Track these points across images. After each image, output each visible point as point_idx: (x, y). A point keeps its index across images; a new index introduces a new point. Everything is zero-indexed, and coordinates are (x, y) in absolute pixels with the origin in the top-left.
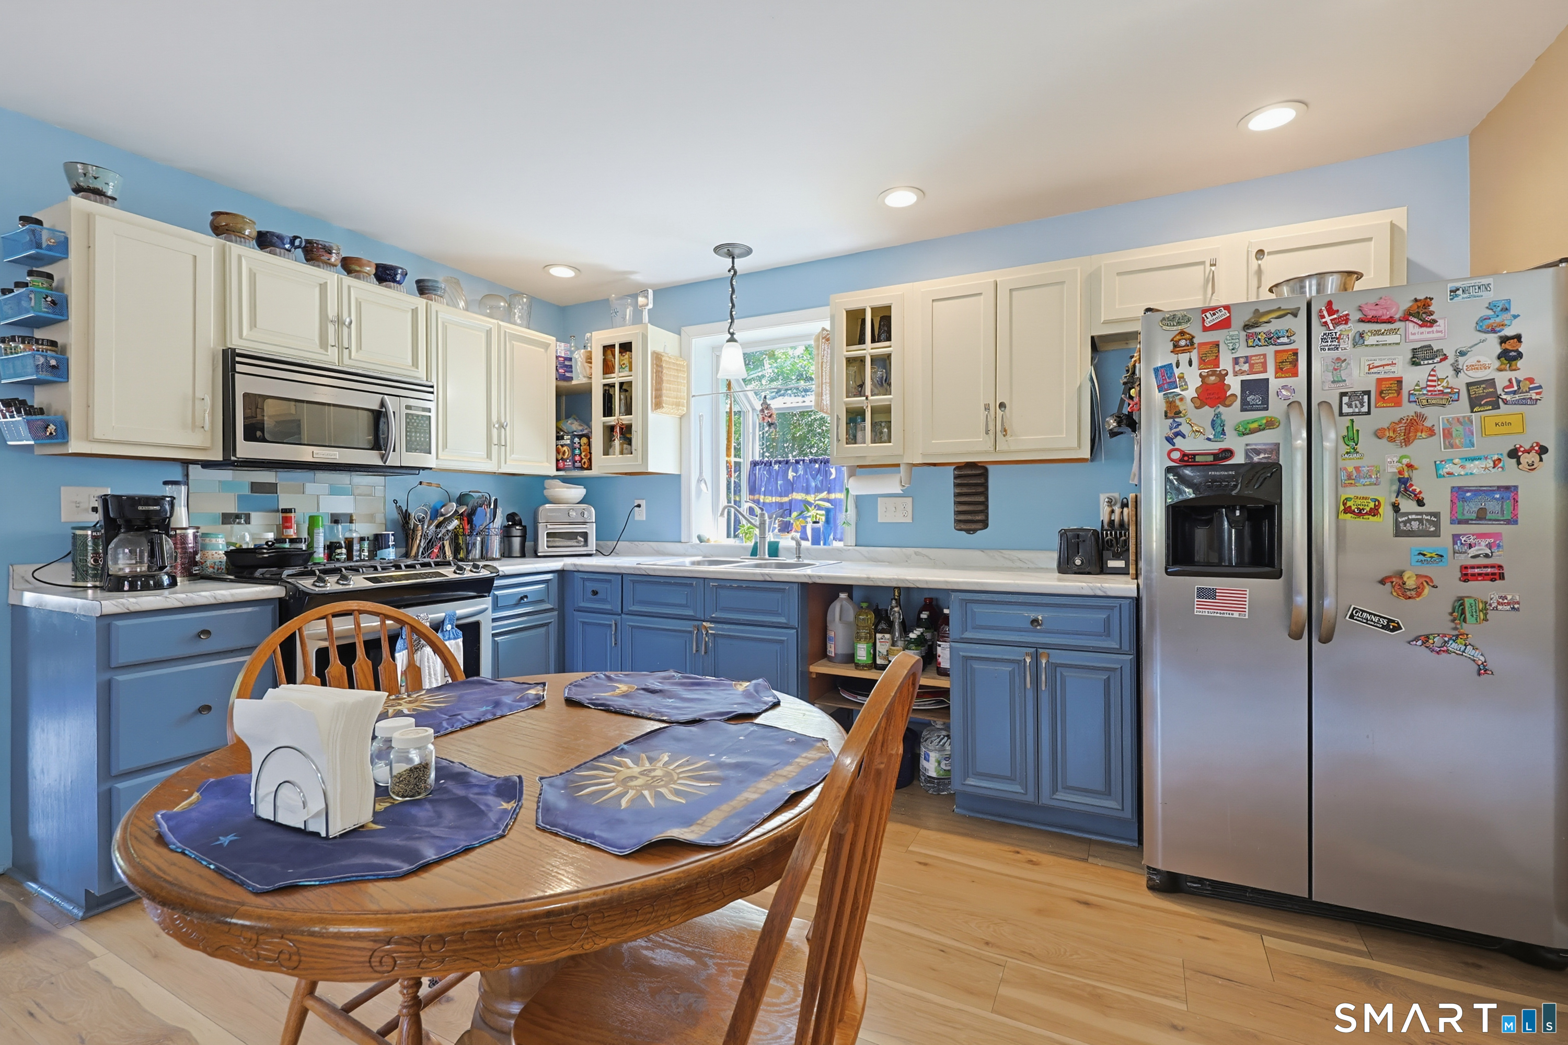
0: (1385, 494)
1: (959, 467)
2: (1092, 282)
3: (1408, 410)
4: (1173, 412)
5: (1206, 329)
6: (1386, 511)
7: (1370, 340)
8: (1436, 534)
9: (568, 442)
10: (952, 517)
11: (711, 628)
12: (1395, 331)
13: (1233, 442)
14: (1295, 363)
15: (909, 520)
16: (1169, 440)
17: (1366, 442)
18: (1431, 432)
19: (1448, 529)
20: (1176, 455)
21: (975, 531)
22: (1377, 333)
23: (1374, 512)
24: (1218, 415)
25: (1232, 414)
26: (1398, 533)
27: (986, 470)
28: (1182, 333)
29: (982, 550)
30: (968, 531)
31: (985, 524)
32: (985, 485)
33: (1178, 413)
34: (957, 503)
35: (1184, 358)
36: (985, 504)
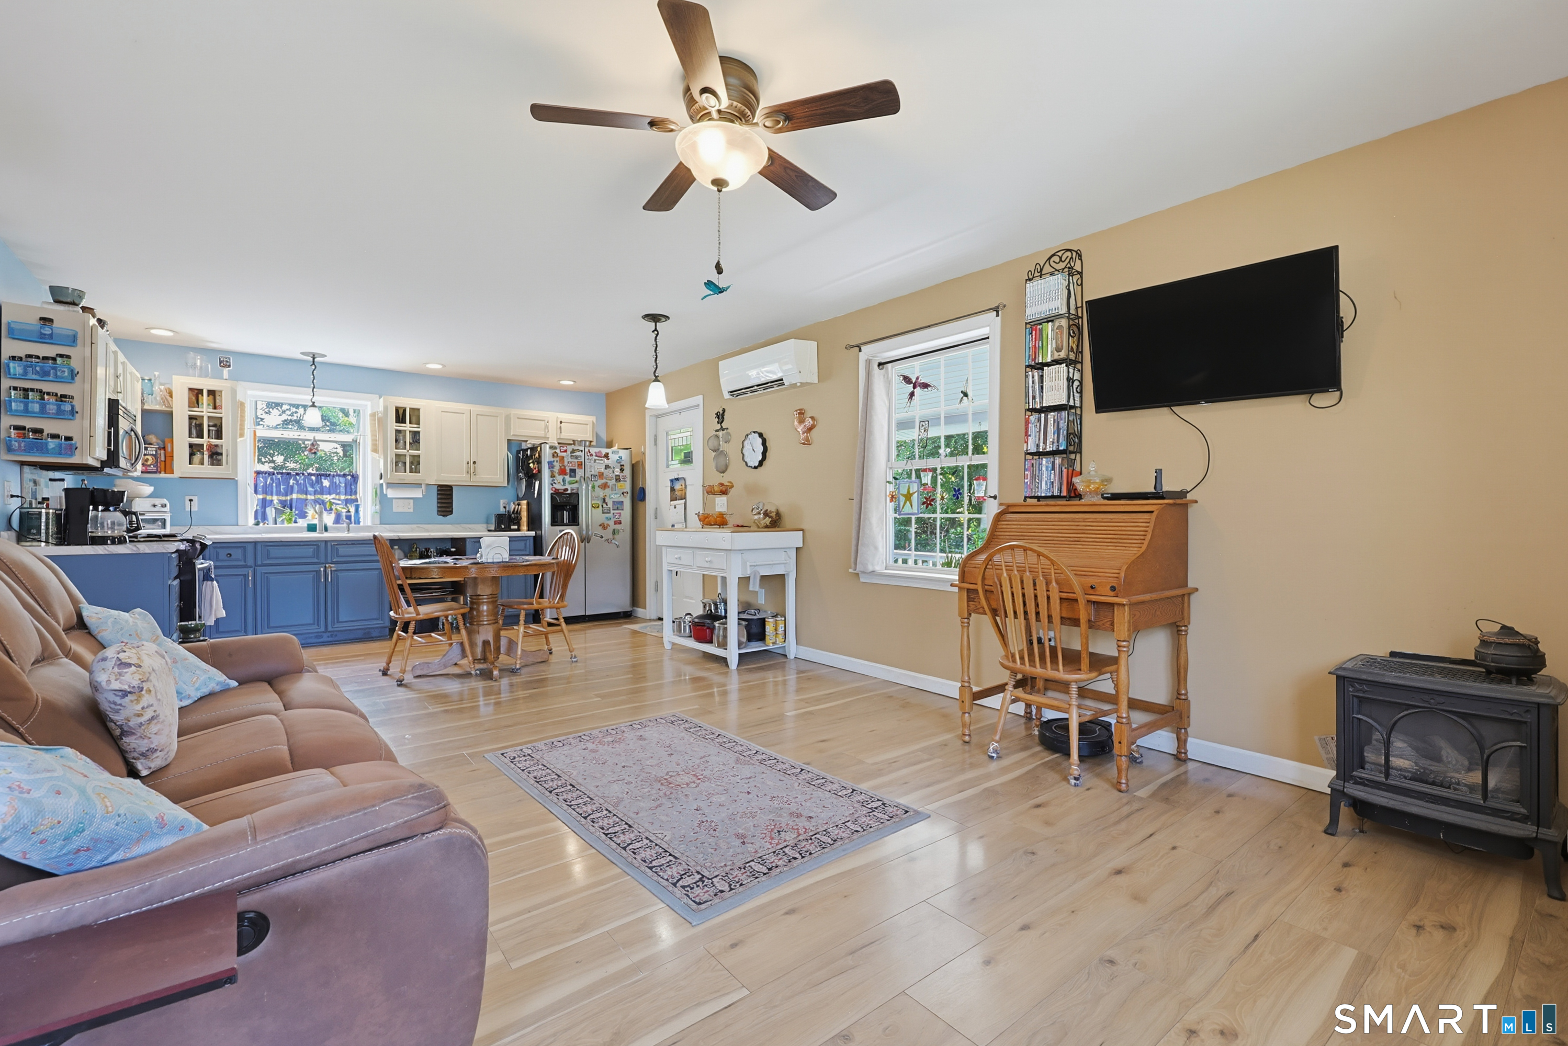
0: (600, 503)
1: (439, 486)
2: (508, 419)
3: (604, 481)
4: (553, 476)
5: (561, 452)
6: (600, 506)
7: (597, 461)
8: (610, 513)
9: (154, 453)
10: (435, 509)
11: (333, 567)
12: (602, 460)
13: (568, 486)
14: (582, 465)
15: (411, 510)
16: (552, 485)
17: (597, 488)
18: (609, 487)
19: (612, 511)
20: (554, 489)
21: (447, 516)
22: (598, 460)
23: (598, 507)
24: (564, 478)
25: (567, 478)
26: (603, 513)
27: (452, 488)
28: (555, 452)
29: (451, 524)
30: (444, 516)
31: (451, 512)
32: (451, 495)
33: (554, 477)
34: (438, 503)
35: (555, 459)
36: (452, 503)
